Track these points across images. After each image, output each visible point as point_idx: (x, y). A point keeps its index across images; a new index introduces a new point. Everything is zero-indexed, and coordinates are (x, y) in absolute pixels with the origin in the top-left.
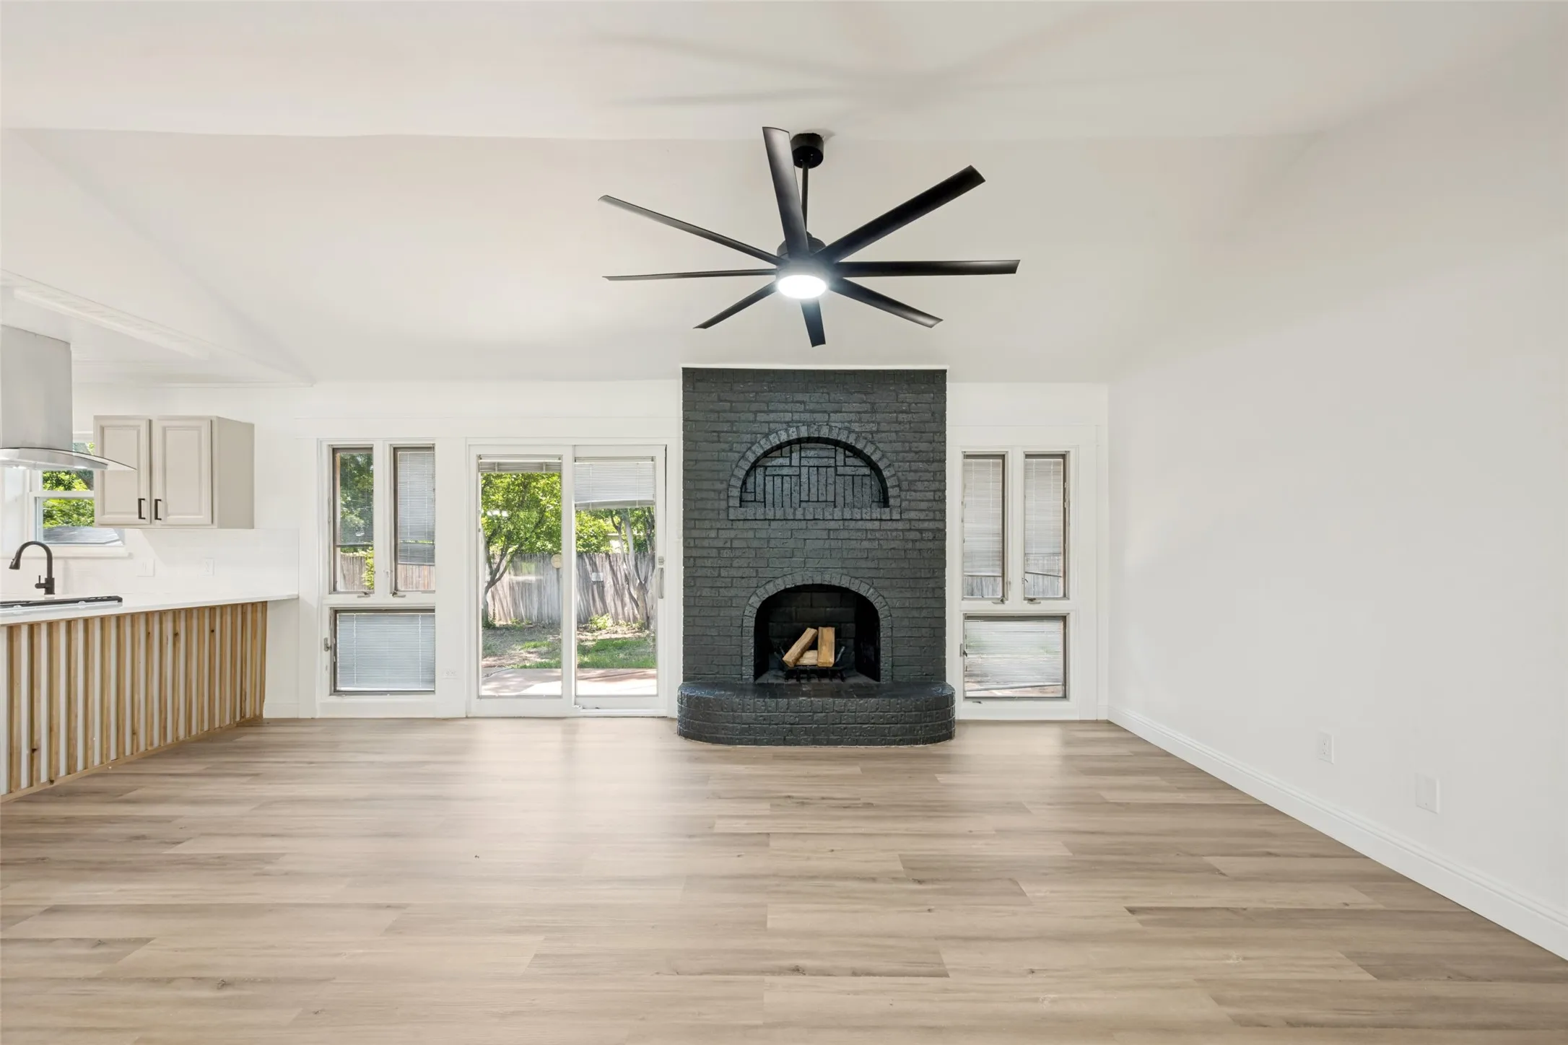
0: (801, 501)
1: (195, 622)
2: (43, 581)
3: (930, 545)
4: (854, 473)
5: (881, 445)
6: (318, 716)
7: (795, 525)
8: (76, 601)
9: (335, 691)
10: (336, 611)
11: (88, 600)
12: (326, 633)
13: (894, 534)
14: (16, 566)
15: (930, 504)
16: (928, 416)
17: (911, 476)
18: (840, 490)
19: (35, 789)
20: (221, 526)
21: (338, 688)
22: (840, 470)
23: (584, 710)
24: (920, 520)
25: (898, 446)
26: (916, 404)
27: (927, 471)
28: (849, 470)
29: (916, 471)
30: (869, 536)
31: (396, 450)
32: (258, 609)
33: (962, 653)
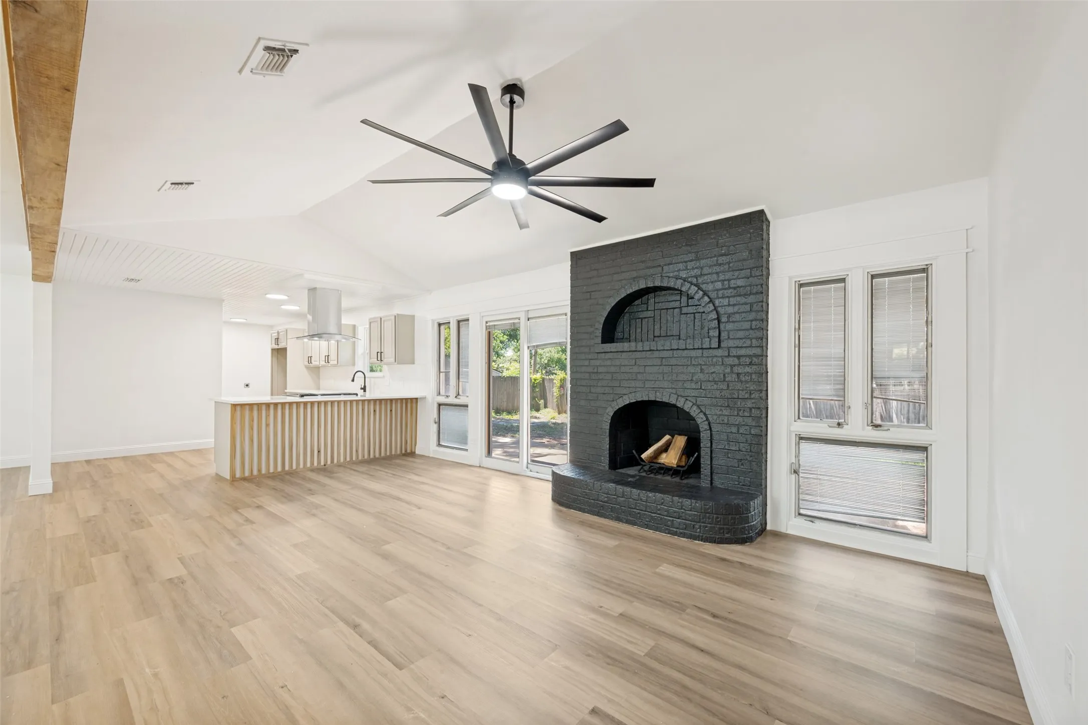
0: (654, 337)
1: (383, 406)
2: (363, 387)
3: (748, 369)
4: (695, 311)
5: (704, 287)
6: (431, 456)
7: (638, 355)
8: (340, 394)
9: (439, 444)
10: (440, 405)
11: (344, 394)
12: (435, 415)
13: (715, 360)
14: (353, 380)
15: (747, 333)
16: (745, 254)
17: (730, 310)
18: (683, 325)
19: (318, 467)
20: (398, 364)
21: (440, 443)
22: (685, 310)
23: (531, 473)
24: (737, 347)
25: (719, 285)
26: (734, 246)
27: (746, 304)
28: (691, 310)
29: (734, 305)
30: (693, 363)
31: (459, 322)
32: (415, 401)
33: (793, 470)
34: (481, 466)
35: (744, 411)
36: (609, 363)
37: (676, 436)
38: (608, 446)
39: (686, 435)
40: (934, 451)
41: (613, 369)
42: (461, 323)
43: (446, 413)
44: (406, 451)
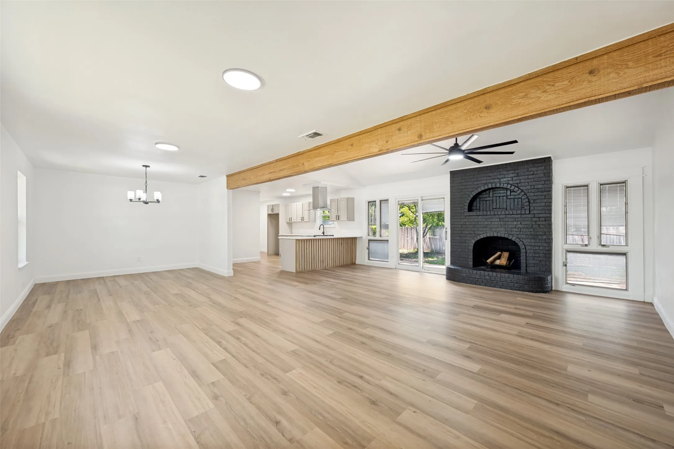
0: (493, 208)
1: (344, 241)
2: (323, 232)
3: (543, 223)
4: (514, 198)
5: (521, 188)
6: (366, 264)
7: (488, 217)
9: (369, 259)
10: (369, 240)
11: (329, 235)
12: (367, 245)
13: (527, 219)
14: (319, 229)
15: (543, 208)
16: (542, 175)
17: (535, 198)
18: (508, 204)
19: (323, 268)
20: (349, 221)
22: (509, 197)
23: (425, 271)
24: (538, 213)
25: (529, 187)
26: (536, 171)
27: (542, 195)
28: (512, 197)
29: (536, 196)
30: (516, 220)
31: (381, 201)
32: (355, 238)
33: (564, 265)
34: (397, 268)
35: (542, 240)
36: (472, 220)
37: (503, 252)
38: (472, 257)
39: (508, 252)
40: (629, 255)
41: (474, 223)
43: (373, 245)
44: (352, 262)
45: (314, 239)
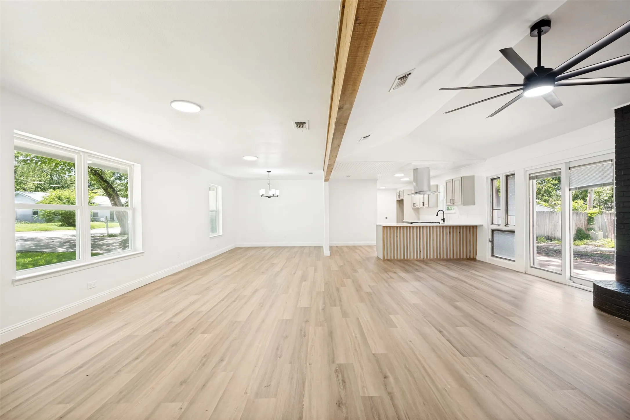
1: (455, 230)
2: (443, 219)
6: (487, 262)
8: (430, 223)
9: (493, 255)
10: (493, 231)
11: (433, 223)
12: (490, 236)
14: (437, 215)
19: (420, 259)
20: (464, 205)
21: (494, 255)
23: (574, 284)
32: (475, 228)
34: (527, 273)
42: (508, 177)
43: (497, 236)
44: (470, 257)
45: (410, 227)
